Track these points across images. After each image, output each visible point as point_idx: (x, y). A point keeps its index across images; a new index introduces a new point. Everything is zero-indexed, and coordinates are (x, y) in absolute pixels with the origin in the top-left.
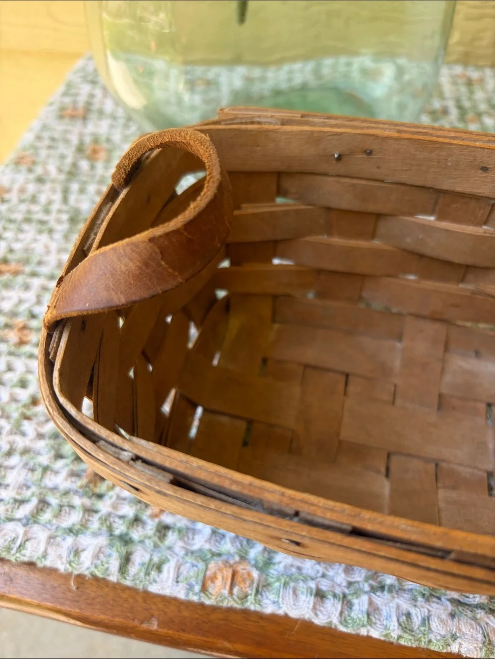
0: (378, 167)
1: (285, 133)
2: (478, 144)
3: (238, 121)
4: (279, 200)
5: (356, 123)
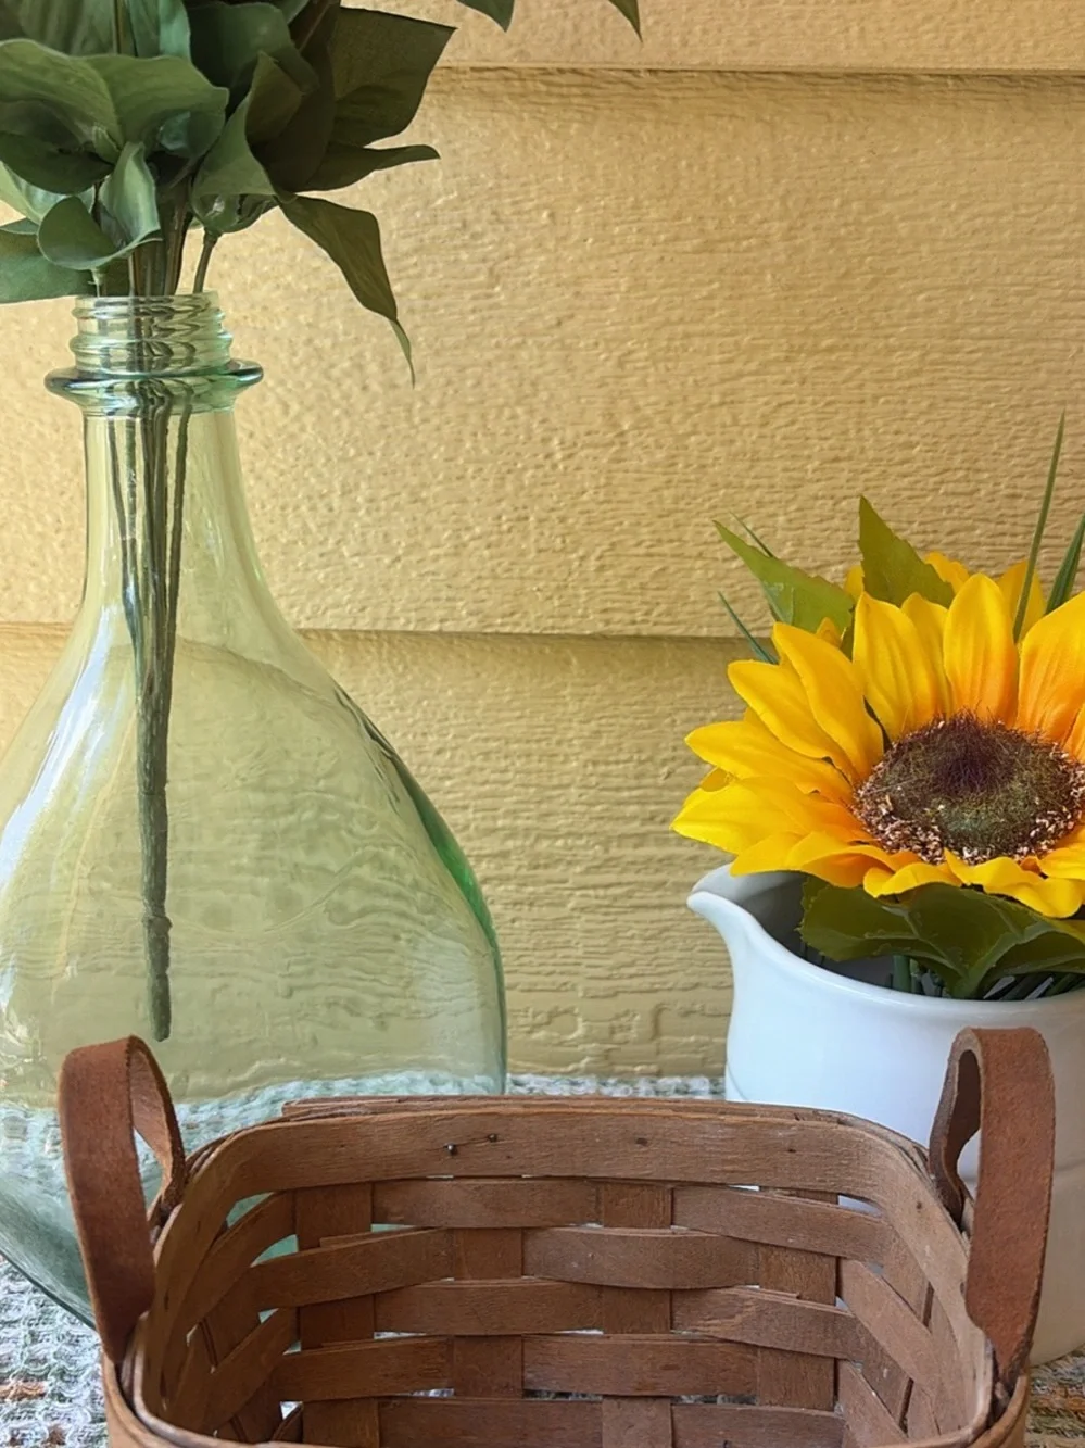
0: (509, 1157)
1: (377, 1124)
3: (313, 1115)
4: (376, 1228)
5: (471, 1103)
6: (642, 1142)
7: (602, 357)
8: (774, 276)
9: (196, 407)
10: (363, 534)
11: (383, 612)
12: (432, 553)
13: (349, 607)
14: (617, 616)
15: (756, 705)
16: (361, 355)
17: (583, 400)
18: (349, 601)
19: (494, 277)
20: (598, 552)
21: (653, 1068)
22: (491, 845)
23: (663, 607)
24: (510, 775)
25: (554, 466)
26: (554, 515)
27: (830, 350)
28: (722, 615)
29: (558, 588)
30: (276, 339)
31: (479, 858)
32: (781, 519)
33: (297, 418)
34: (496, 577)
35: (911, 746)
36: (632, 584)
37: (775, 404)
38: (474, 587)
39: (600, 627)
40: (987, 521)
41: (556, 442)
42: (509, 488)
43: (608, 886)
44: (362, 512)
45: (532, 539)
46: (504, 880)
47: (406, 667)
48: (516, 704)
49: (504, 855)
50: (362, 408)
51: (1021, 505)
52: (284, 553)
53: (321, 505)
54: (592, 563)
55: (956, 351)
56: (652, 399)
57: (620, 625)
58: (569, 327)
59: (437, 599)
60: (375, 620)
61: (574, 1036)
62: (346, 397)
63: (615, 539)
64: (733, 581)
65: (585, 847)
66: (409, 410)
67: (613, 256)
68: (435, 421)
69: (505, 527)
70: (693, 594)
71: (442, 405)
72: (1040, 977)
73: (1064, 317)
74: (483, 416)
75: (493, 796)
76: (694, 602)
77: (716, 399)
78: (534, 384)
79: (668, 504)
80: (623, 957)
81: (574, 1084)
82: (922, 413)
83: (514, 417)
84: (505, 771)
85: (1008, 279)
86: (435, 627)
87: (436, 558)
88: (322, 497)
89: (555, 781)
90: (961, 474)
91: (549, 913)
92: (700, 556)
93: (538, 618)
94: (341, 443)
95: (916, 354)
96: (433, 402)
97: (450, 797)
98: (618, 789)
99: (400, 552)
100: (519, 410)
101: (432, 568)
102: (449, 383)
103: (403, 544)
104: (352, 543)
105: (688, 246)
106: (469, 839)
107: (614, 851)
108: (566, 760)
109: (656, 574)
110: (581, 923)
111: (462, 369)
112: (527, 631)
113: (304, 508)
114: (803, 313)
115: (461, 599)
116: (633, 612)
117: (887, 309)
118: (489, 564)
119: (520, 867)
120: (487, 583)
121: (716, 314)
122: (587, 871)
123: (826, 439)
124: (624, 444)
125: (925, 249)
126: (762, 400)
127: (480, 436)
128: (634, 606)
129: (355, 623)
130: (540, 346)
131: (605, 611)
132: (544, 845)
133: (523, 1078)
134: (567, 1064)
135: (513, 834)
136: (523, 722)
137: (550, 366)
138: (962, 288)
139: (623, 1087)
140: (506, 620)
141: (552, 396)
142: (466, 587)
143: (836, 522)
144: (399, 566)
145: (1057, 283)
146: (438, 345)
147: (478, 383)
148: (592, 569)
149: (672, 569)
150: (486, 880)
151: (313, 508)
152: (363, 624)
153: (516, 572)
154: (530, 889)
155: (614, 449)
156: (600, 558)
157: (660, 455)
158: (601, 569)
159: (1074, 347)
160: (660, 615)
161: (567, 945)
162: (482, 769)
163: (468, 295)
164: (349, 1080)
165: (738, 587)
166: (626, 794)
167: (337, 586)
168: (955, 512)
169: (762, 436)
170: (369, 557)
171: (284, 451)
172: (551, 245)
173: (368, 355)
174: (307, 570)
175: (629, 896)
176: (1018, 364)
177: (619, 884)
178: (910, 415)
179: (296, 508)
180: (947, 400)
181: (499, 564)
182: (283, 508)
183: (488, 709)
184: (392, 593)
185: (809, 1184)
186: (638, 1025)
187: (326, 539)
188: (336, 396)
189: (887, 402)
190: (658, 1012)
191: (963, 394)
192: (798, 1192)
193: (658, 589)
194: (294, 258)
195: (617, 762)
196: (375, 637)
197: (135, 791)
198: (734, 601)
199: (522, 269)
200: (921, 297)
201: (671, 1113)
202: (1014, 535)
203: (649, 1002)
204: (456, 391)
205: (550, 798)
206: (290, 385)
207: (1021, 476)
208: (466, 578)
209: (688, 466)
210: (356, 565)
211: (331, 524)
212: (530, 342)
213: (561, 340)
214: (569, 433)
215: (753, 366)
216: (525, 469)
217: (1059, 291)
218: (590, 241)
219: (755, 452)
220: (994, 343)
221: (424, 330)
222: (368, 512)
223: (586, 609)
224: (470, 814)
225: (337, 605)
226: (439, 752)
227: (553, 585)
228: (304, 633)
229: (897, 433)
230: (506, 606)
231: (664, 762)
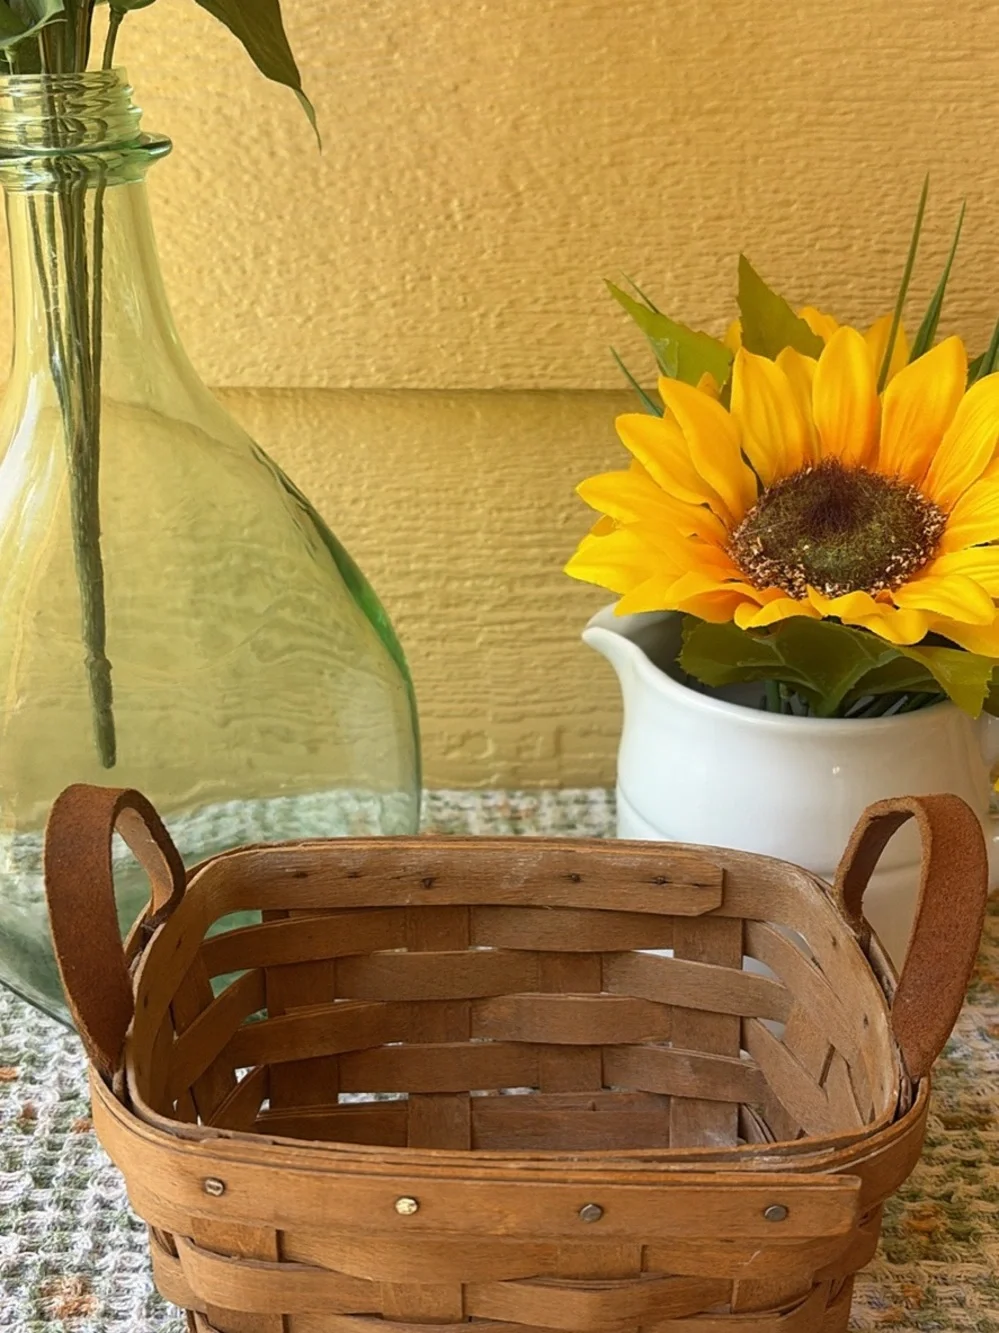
7: (498, 120)
8: (659, 41)
9: (110, 180)
10: (276, 295)
11: (297, 370)
12: (342, 312)
13: (265, 365)
14: (517, 371)
15: (640, 455)
16: (268, 122)
17: (480, 163)
18: (265, 360)
19: (393, 45)
20: (497, 311)
21: (556, 782)
22: (405, 587)
23: (559, 361)
24: (420, 523)
25: (455, 227)
26: (455, 275)
27: (713, 112)
28: (614, 368)
29: (461, 345)
30: (187, 108)
31: (395, 599)
32: (669, 276)
33: (209, 185)
34: (401, 335)
35: (783, 491)
36: (530, 340)
37: (661, 164)
38: (382, 345)
39: (501, 381)
40: (858, 275)
41: (455, 203)
42: (412, 248)
43: (513, 622)
44: (274, 274)
45: (435, 298)
46: (418, 618)
47: (320, 422)
48: (424, 456)
49: (417, 595)
50: (269, 174)
51: (890, 260)
52: (202, 315)
53: (235, 269)
54: (492, 321)
55: (831, 112)
56: (546, 160)
57: (520, 380)
58: (467, 90)
59: (348, 357)
60: (290, 377)
61: (484, 756)
62: (256, 162)
63: (513, 297)
64: (624, 336)
65: (492, 587)
66: (315, 172)
67: (505, 22)
68: (341, 185)
69: (409, 287)
70: (587, 349)
71: (346, 169)
72: (897, 695)
73: (932, 78)
74: (386, 180)
75: (406, 541)
76: (588, 357)
77: (606, 160)
78: (433, 148)
79: (562, 262)
80: (527, 685)
81: (485, 797)
82: (800, 172)
83: (415, 179)
84: (416, 518)
85: (880, 42)
86: (346, 384)
87: (345, 318)
88: (236, 259)
89: (463, 527)
90: (835, 230)
91: (460, 647)
92: (593, 311)
93: (443, 374)
94: (252, 208)
95: (792, 117)
96: (338, 167)
97: (367, 543)
98: (520, 533)
99: (311, 312)
100: (420, 173)
101: (342, 326)
102: (353, 147)
103: (314, 304)
104: (265, 304)
105: (577, 13)
106: (385, 581)
107: (518, 590)
108: (473, 506)
109: (552, 331)
110: (490, 654)
111: (364, 135)
112: (432, 386)
113: (218, 272)
114: (687, 76)
115: (370, 356)
116: (530, 366)
117: (766, 72)
118: (395, 323)
119: (432, 607)
120: (394, 340)
121: (605, 78)
122: (494, 609)
123: (709, 198)
124: (520, 204)
125: (801, 14)
126: (648, 162)
127: (383, 197)
128: (532, 360)
129: (271, 380)
130: (438, 110)
131: (506, 366)
132: (454, 585)
133: (439, 793)
134: (478, 779)
135: (425, 576)
136: (432, 473)
137: (449, 129)
138: (836, 51)
139: (528, 800)
140: (413, 376)
141: (451, 159)
142: (374, 345)
143: (720, 278)
144: (310, 325)
145: (927, 45)
146: (340, 111)
147: (380, 147)
148: (492, 326)
149: (568, 324)
150: (400, 619)
151: (227, 271)
152: (279, 381)
153: (421, 329)
154: (442, 626)
155: (510, 210)
156: (500, 315)
157: (554, 215)
158: (501, 326)
159: (941, 108)
160: (555, 370)
161: (477, 676)
162: (394, 517)
163: (368, 63)
164: (284, 798)
165: (629, 341)
166: (527, 538)
167: (253, 345)
168: (829, 268)
169: (649, 196)
170: (282, 318)
171: (199, 216)
172: (446, 12)
173: (275, 122)
174: (224, 330)
175: (532, 630)
176: (888, 124)
177: (523, 620)
178: (788, 174)
179: (212, 271)
180: (822, 160)
181: (405, 322)
182: (200, 271)
183: (397, 461)
184: (305, 351)
186: (541, 746)
187: (241, 300)
188: (246, 163)
189: (766, 163)
190: (559, 733)
191: (836, 154)
193: (554, 344)
194: (201, 29)
195: (519, 509)
196: (290, 394)
197: (70, 543)
198: (626, 354)
199: (420, 37)
200: (797, 61)
202: (883, 288)
203: (551, 724)
204: (359, 155)
205: (459, 543)
206: (202, 153)
207: (891, 232)
208: (374, 336)
209: (581, 225)
210: (270, 325)
211: (245, 286)
212: (428, 107)
213: (459, 105)
214: (468, 194)
215: (640, 128)
216: (426, 230)
217: (928, 54)
218: (484, 8)
219: (644, 211)
220: (866, 104)
221: (328, 97)
222: (280, 274)
223: (487, 365)
224: (385, 559)
225: (253, 364)
226: (355, 501)
227: (456, 341)
228: (224, 390)
229: (776, 191)
230: (412, 363)
231: (562, 508)
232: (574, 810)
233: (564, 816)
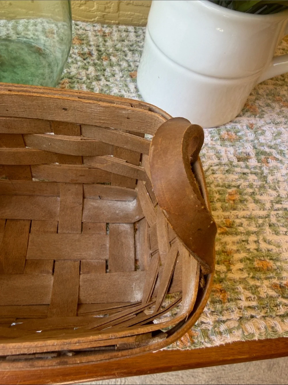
2: (56, 96)
6: (65, 109)
21: (118, 22)
61: (93, 9)
81: (94, 26)
133: (78, 23)
134: (91, 19)
139: (109, 28)
185: (135, 130)
186: (113, 7)
192: (130, 132)
201: (77, 99)
232: (124, 34)
233: (121, 36)
